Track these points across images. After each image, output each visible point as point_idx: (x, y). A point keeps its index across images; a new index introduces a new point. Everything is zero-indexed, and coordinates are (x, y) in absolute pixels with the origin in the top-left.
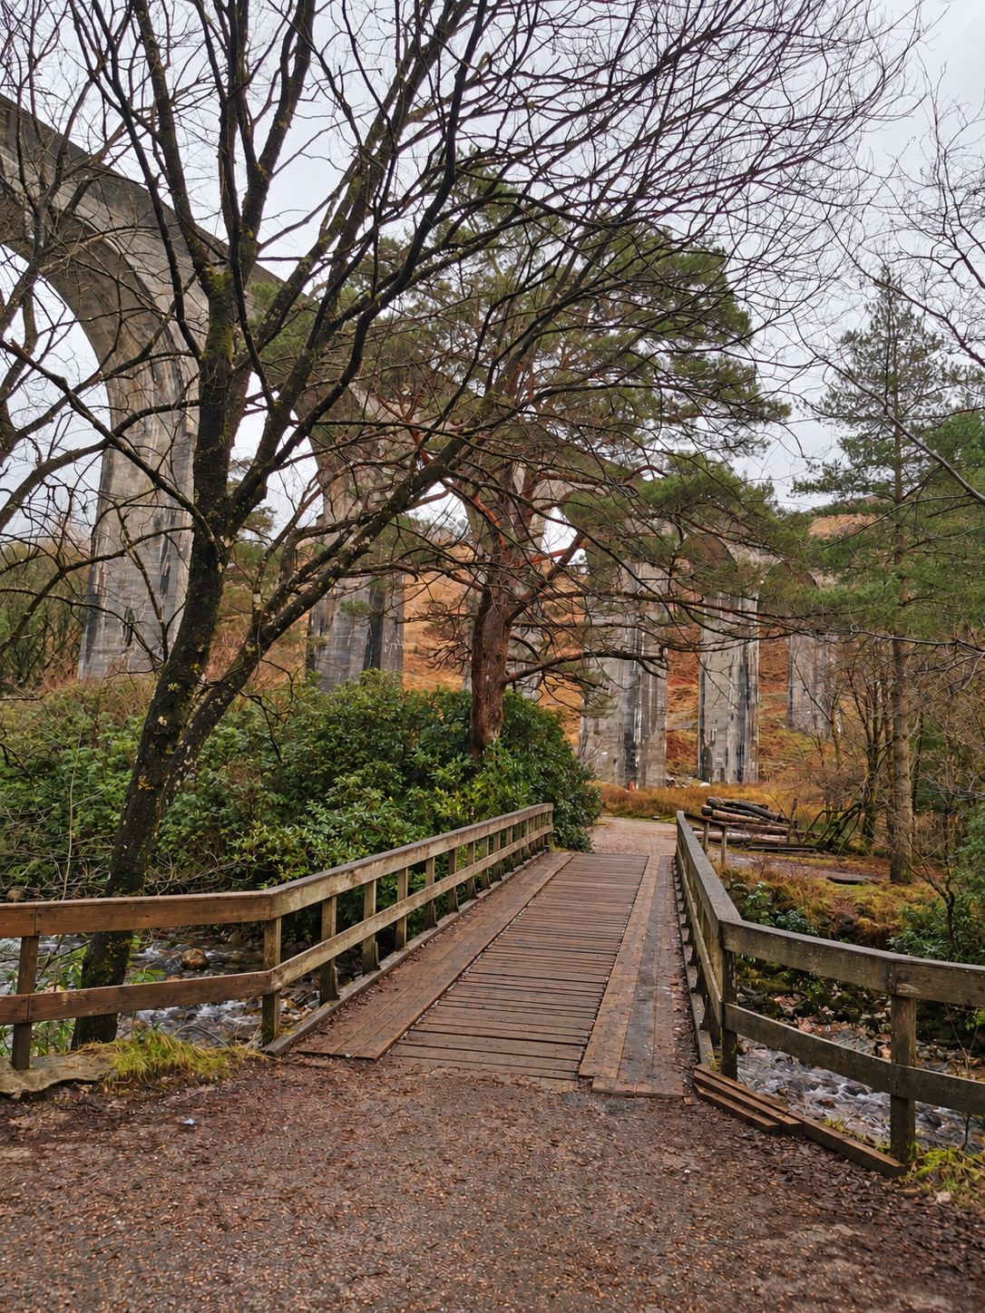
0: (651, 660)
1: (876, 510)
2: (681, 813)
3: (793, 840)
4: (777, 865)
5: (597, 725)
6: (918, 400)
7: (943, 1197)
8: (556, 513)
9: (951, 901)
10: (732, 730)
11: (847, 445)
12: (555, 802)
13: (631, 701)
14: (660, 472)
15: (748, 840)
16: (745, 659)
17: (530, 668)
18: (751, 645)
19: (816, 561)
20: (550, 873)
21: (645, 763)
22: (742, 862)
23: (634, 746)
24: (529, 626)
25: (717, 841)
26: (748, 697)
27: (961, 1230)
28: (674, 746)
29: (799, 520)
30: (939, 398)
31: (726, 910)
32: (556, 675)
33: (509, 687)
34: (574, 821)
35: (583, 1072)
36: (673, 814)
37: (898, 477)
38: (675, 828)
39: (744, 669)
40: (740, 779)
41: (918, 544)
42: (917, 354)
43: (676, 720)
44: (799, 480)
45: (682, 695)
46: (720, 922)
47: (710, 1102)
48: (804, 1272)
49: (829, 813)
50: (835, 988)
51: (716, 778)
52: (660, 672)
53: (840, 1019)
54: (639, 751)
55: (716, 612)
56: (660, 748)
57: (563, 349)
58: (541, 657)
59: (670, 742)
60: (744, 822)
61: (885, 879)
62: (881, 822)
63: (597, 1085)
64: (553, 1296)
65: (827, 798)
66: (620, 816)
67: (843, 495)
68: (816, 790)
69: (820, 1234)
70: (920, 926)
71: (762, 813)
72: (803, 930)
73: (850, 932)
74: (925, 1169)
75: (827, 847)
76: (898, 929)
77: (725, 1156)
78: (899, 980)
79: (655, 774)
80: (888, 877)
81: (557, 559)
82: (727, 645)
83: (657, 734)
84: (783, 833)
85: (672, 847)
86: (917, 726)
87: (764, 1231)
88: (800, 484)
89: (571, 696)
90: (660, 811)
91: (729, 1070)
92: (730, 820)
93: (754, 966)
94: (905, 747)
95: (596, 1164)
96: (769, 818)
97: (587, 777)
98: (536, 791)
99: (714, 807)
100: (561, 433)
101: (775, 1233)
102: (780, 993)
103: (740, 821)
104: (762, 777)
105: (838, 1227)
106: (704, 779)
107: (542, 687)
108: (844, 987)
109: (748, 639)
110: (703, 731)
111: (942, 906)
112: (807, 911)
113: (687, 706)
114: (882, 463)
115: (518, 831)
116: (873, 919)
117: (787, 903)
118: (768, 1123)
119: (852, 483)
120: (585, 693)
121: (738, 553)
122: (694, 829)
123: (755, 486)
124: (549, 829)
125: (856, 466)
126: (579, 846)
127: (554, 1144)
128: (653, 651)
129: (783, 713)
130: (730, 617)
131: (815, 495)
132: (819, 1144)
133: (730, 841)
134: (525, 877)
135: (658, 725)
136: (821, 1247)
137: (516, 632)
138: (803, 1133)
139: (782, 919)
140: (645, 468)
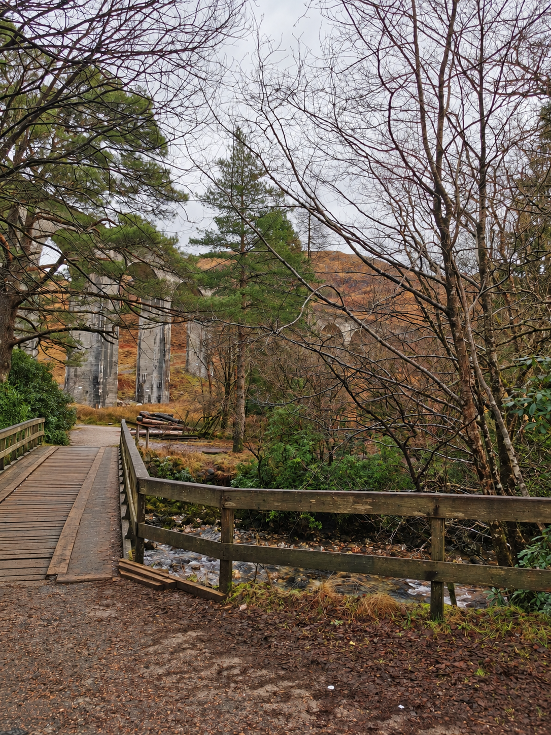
0: (108, 333)
1: (231, 257)
2: (123, 421)
3: (186, 433)
4: (177, 446)
5: (76, 371)
6: (253, 201)
7: (243, 607)
8: (49, 242)
9: (260, 459)
10: (155, 374)
11: (219, 221)
12: (46, 417)
13: (97, 358)
14: (114, 223)
15: (162, 434)
16: (164, 335)
17: (32, 335)
18: (167, 327)
19: (201, 282)
20: (41, 460)
21: (105, 393)
22: (157, 446)
23: (98, 383)
24: (30, 310)
25: (144, 436)
26: (164, 355)
27: (250, 622)
28: (122, 383)
29: (191, 258)
30: (263, 202)
31: (142, 472)
32: (48, 341)
33: (16, 347)
34: (58, 427)
35: (50, 572)
36: (120, 422)
37: (242, 241)
38: (120, 429)
39: (163, 340)
40: (159, 402)
41: (252, 277)
42: (254, 177)
43: (123, 369)
44: (192, 238)
45: (128, 354)
46: (138, 479)
47: (127, 578)
48: (169, 660)
49: (204, 417)
50: (204, 508)
51: (146, 401)
52: (114, 341)
53: (205, 524)
54: (101, 386)
55: (147, 307)
56: (114, 384)
57: (53, 139)
58: (39, 330)
59: (120, 381)
60: (160, 424)
61: (230, 451)
62: (230, 421)
63: (60, 579)
64: (20, 705)
65: (204, 410)
66: (89, 423)
67: (214, 248)
68: (199, 406)
69: (179, 638)
70: (246, 473)
71: (169, 419)
72: (189, 480)
73: (213, 479)
74: (235, 595)
75: (204, 436)
76: (235, 475)
77: (132, 605)
78: (226, 500)
79: (111, 399)
80: (232, 450)
81: (48, 270)
82: (151, 326)
83: (113, 376)
84: (181, 430)
85: (117, 439)
86: (249, 371)
87: (150, 642)
88: (193, 240)
89: (57, 353)
90: (112, 419)
91: (139, 559)
92: (151, 423)
93: (161, 501)
94: (243, 382)
95: (56, 624)
96: (173, 421)
97: (68, 402)
98: (33, 410)
99: (144, 416)
100: (51, 190)
101: (156, 642)
102: (176, 514)
103: (158, 424)
104: (171, 400)
105: (189, 633)
106: (139, 401)
107: (39, 348)
108: (207, 507)
109: (165, 323)
110: (139, 375)
111: (257, 461)
112: (190, 471)
113: (131, 361)
114: (234, 232)
115: (22, 435)
116: (224, 471)
117: (181, 466)
118: (158, 584)
119: (220, 241)
120: (68, 353)
121: (160, 275)
122: (132, 429)
123: (169, 238)
124: (42, 432)
125: (222, 232)
126: (60, 442)
127: (30, 616)
128: (109, 328)
129: (183, 365)
130: (154, 311)
131: (200, 246)
132: (184, 591)
133: (151, 435)
134: (25, 462)
135: (113, 371)
136: (180, 645)
137: (20, 313)
138: (177, 586)
139: (177, 475)
140: (105, 220)
